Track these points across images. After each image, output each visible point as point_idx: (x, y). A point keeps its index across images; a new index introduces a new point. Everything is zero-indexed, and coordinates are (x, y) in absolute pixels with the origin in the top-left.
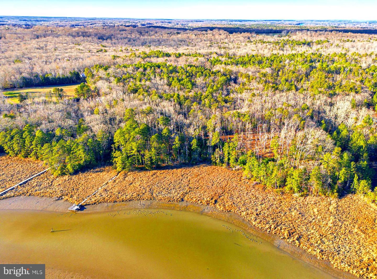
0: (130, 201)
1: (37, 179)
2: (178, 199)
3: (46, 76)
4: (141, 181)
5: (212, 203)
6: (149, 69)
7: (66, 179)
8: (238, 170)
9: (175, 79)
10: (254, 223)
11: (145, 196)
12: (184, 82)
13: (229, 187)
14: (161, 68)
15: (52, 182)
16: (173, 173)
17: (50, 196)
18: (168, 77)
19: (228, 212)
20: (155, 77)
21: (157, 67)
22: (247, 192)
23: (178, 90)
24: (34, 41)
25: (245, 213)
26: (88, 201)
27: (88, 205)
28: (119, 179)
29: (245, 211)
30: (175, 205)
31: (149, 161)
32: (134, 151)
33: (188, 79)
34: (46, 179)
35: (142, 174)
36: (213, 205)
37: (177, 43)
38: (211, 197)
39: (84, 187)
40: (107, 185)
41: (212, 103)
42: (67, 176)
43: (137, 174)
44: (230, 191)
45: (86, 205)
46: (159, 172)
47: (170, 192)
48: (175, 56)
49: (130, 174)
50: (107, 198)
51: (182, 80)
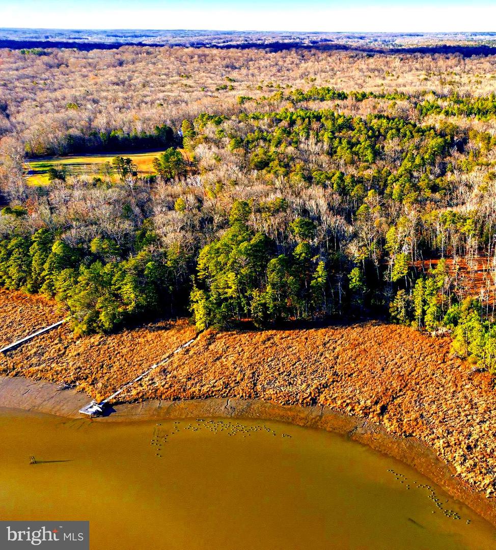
0: (206, 398)
1: (41, 339)
2: (304, 399)
3: (113, 133)
4: (239, 353)
5: (376, 413)
6: (299, 121)
7: (93, 343)
8: (443, 336)
9: (344, 142)
10: (459, 469)
11: (239, 389)
12: (360, 148)
13: (418, 377)
14: (323, 120)
15: (65, 348)
16: (306, 339)
17: (53, 379)
18: (331, 139)
19: (406, 437)
20: (307, 138)
21: (314, 120)
22: (454, 389)
23: (346, 164)
24: (112, 71)
25: (441, 441)
26: (123, 395)
27: (122, 403)
28: (197, 348)
29: (444, 437)
30: (295, 414)
31: (260, 312)
32: (230, 291)
33: (368, 142)
34: (56, 341)
35: (244, 337)
36: (375, 418)
37: (365, 74)
38: (376, 398)
39: (124, 362)
40: (171, 360)
41: (405, 192)
42: (98, 336)
43: (234, 336)
44: (418, 386)
45: (117, 403)
46: (278, 335)
47: (292, 382)
48: (354, 98)
49: (222, 337)
50: (162, 388)
51: (359, 142)
